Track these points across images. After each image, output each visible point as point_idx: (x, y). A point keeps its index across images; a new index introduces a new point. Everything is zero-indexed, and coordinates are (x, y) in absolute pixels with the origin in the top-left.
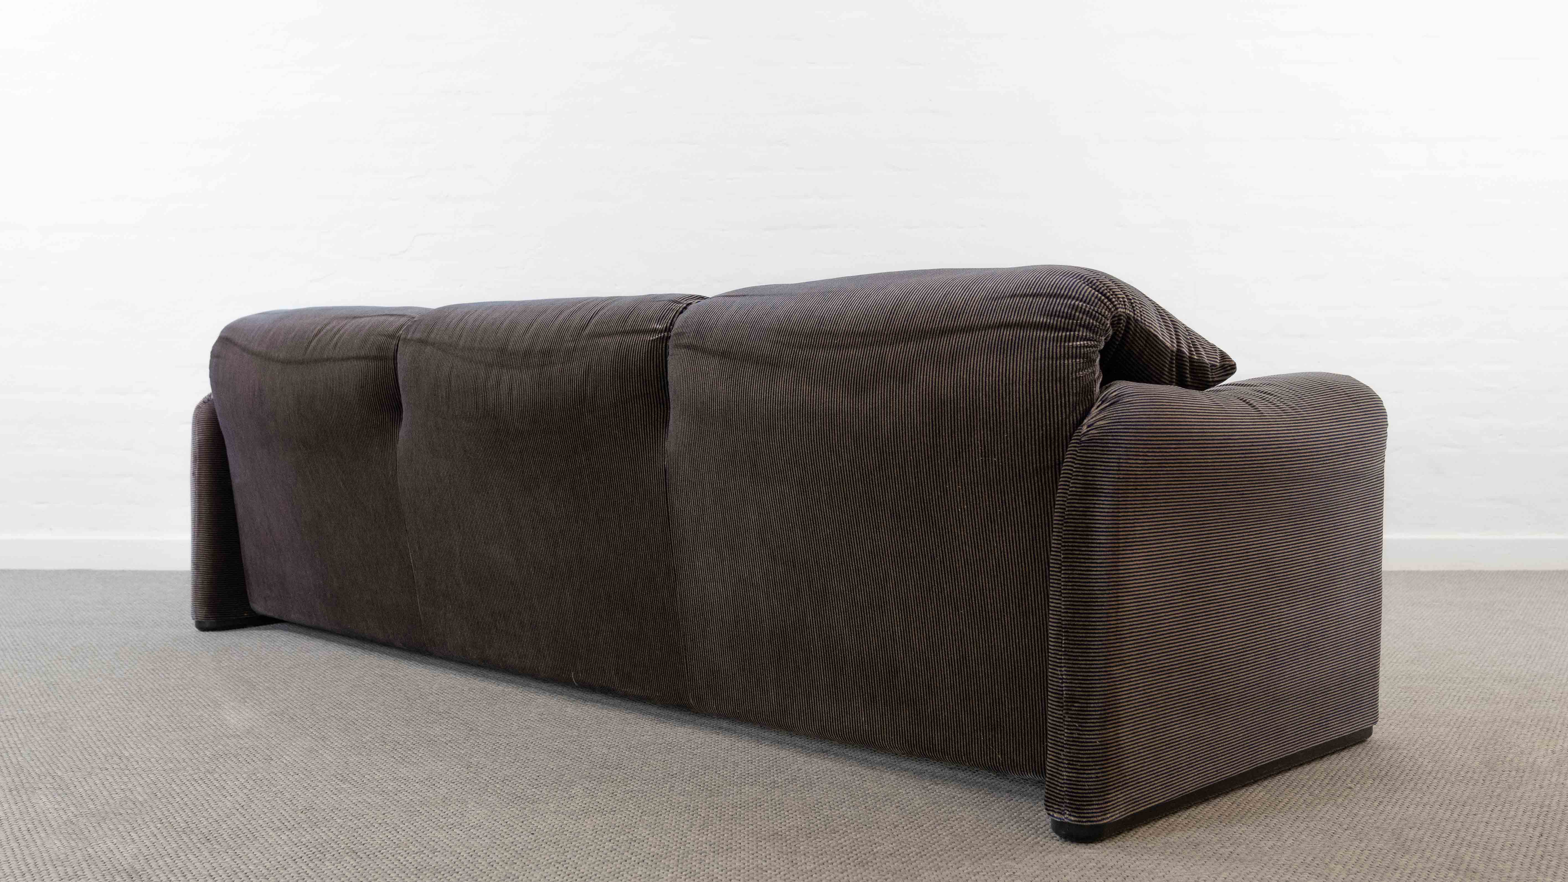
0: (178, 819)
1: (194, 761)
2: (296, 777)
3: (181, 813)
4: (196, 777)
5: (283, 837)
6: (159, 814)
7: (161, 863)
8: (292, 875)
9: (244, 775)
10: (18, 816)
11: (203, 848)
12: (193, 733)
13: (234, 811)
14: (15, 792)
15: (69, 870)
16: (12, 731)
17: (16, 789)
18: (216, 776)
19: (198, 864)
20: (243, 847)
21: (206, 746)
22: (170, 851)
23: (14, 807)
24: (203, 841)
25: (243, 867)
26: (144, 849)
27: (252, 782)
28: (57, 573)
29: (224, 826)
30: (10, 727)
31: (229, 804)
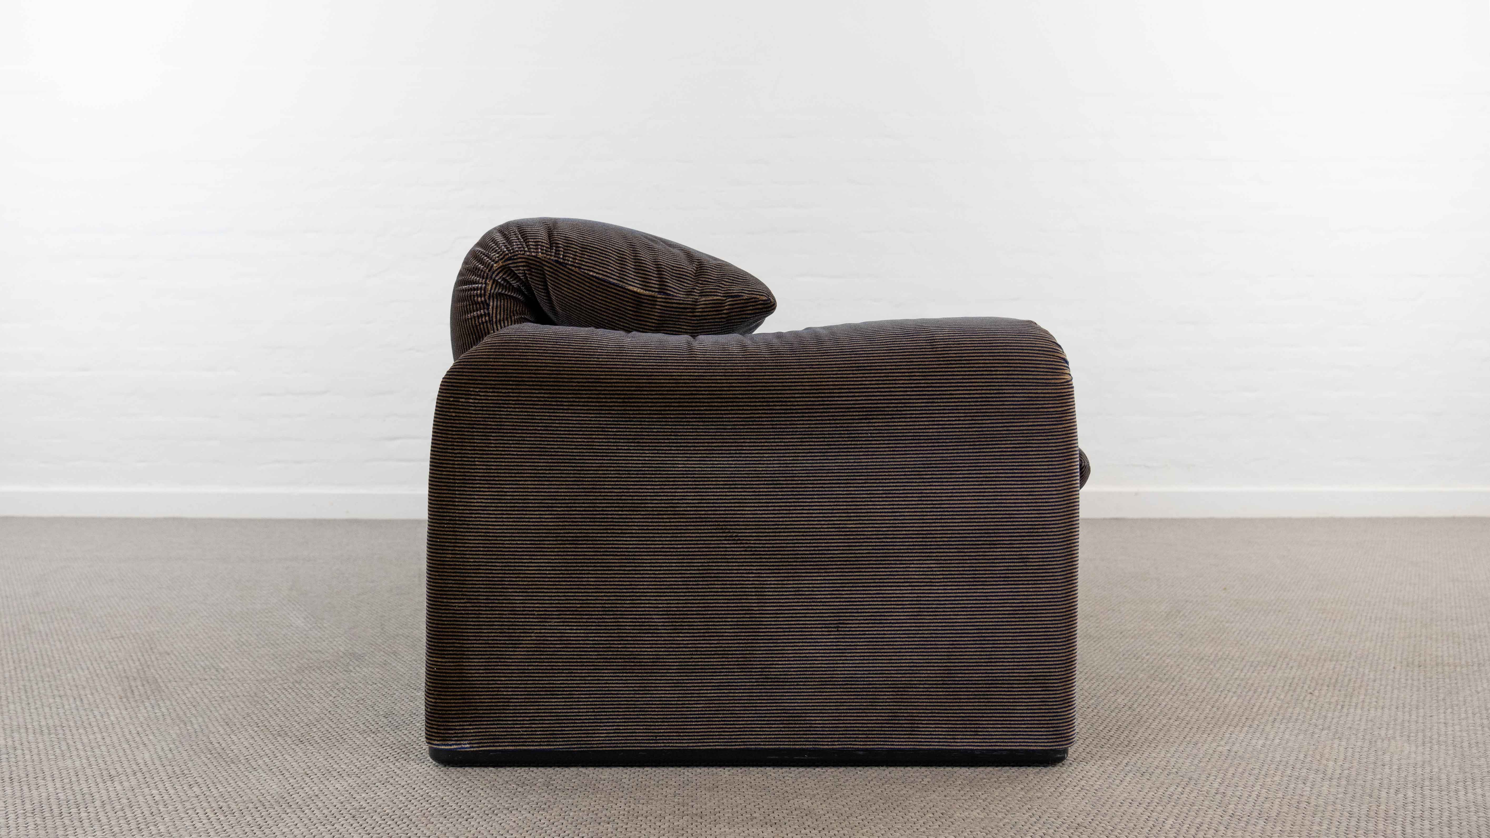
0: (273, 723)
1: (283, 672)
2: (375, 686)
3: (275, 717)
4: (285, 686)
5: (369, 739)
6: (255, 718)
7: (260, 762)
8: (381, 773)
9: (329, 685)
10: (128, 720)
11: (298, 749)
12: (280, 649)
13: (322, 716)
14: (124, 700)
15: (177, 769)
16: (121, 647)
17: (127, 697)
18: (304, 685)
19: (294, 764)
20: (334, 748)
21: (292, 659)
22: (268, 752)
23: (124, 712)
24: (297, 742)
25: (335, 766)
26: (244, 750)
27: (336, 691)
28: (156, 520)
29: (315, 730)
30: (119, 644)
31: (318, 710)
